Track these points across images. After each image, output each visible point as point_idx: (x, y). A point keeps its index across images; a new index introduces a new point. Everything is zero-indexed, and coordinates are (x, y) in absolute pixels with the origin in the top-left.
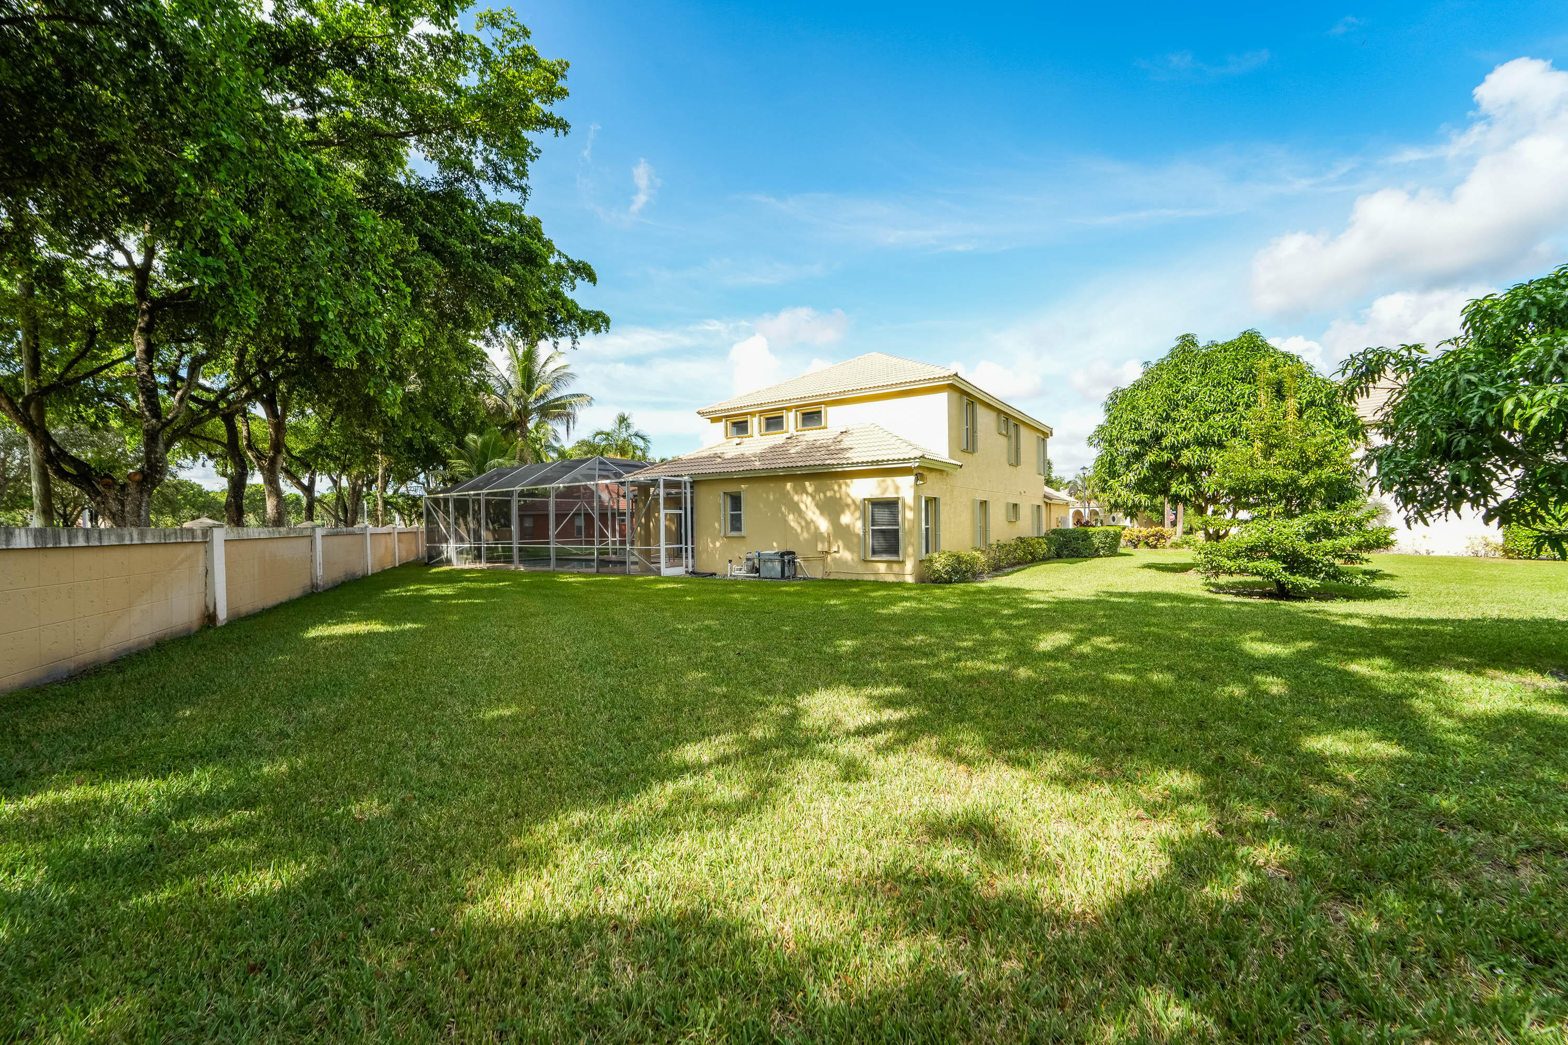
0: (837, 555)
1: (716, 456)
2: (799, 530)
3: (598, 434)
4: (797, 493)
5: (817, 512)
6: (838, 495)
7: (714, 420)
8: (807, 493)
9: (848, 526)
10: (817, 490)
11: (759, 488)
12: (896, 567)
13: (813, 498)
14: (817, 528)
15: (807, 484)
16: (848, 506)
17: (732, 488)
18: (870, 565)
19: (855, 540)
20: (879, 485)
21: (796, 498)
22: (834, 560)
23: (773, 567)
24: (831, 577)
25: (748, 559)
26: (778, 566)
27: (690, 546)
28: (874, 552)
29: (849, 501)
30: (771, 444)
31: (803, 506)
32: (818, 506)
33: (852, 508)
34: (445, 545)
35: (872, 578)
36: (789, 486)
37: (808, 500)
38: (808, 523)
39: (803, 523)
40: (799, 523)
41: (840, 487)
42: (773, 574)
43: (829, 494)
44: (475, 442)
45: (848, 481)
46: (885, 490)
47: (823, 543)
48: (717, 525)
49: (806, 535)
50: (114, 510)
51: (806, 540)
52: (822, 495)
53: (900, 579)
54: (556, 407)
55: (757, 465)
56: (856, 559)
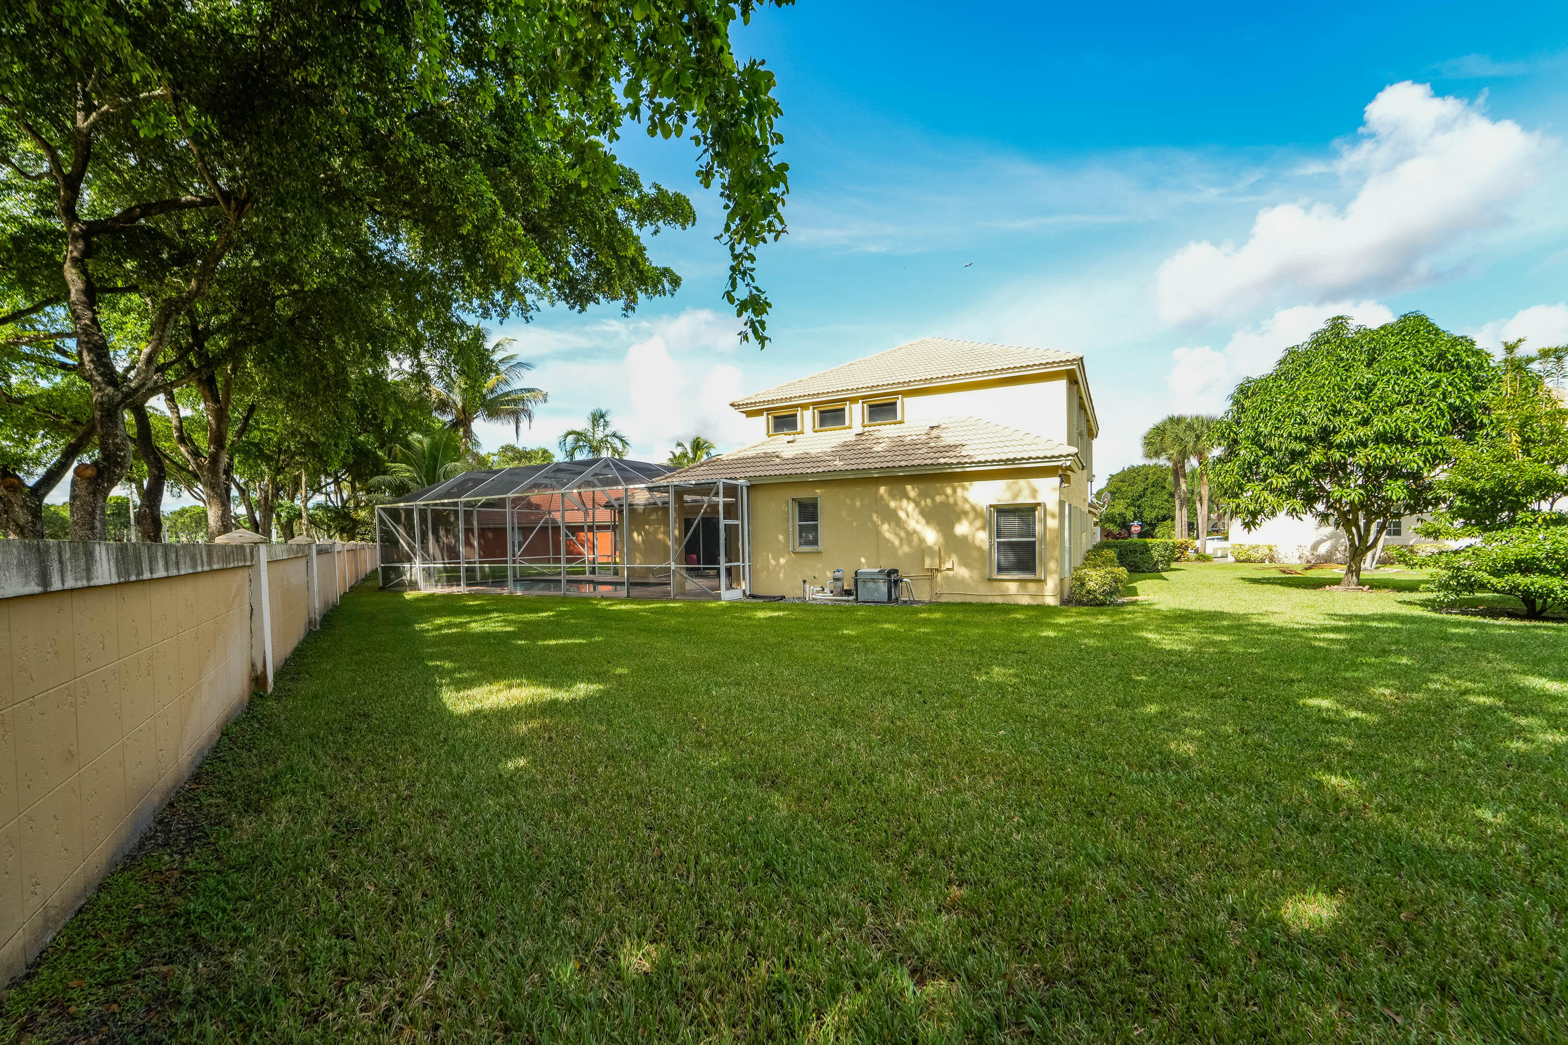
0: (950, 573)
1: (767, 456)
2: (897, 542)
3: (569, 433)
4: (893, 497)
5: (923, 521)
6: (951, 500)
7: (749, 414)
8: (908, 499)
9: (964, 538)
10: (922, 495)
11: (841, 494)
12: (1032, 587)
13: (917, 504)
14: (922, 541)
15: (909, 487)
16: (965, 513)
17: (804, 494)
18: (996, 584)
19: (975, 554)
20: (1009, 488)
21: (893, 504)
22: (947, 578)
23: (877, 590)
24: (943, 599)
25: (836, 579)
26: (884, 588)
27: (747, 564)
28: (1000, 569)
29: (967, 507)
30: (841, 441)
31: (902, 515)
32: (923, 513)
33: (971, 515)
34: (407, 565)
35: (999, 600)
36: (882, 490)
37: (911, 507)
38: (910, 534)
39: (903, 534)
40: (897, 535)
41: (954, 491)
42: (876, 597)
43: (938, 499)
44: (421, 442)
45: (967, 484)
46: (1016, 496)
47: (932, 558)
48: (781, 537)
49: (906, 549)
51: (906, 554)
52: (929, 501)
53: (1038, 601)
54: (508, 403)
55: (839, 464)
56: (976, 574)
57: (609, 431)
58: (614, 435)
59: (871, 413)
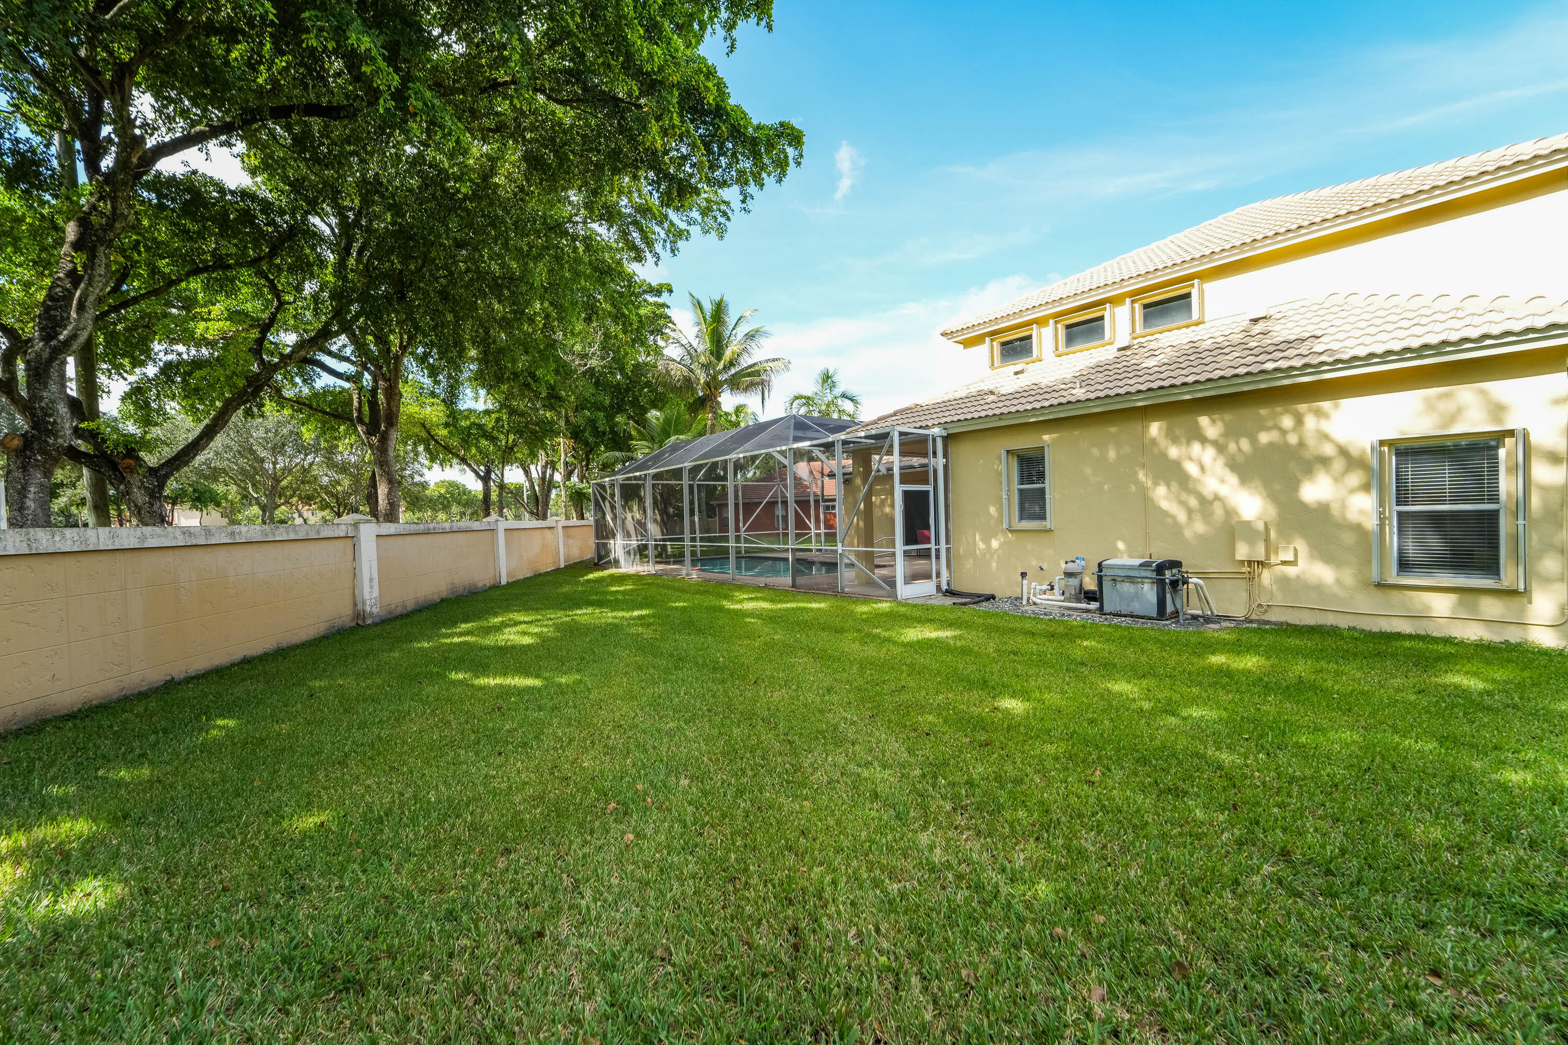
0: (1291, 571)
1: (981, 394)
2: (1182, 517)
3: (797, 398)
4: (1175, 440)
5: (1233, 479)
6: (1293, 439)
7: (968, 343)
8: (1203, 440)
9: (1323, 509)
10: (1231, 433)
11: (1082, 438)
12: (1491, 607)
13: (1220, 448)
14: (1230, 513)
15: (1204, 421)
16: (1325, 461)
17: (1024, 442)
18: (1396, 595)
19: (1349, 538)
20: (1430, 406)
21: (1174, 452)
22: (1284, 581)
23: (1137, 596)
24: (1273, 616)
25: (1069, 575)
26: (1149, 592)
27: (943, 546)
28: (1404, 565)
29: (1328, 450)
31: (1192, 469)
32: (1233, 465)
33: (1339, 465)
34: (612, 542)
35: (1405, 627)
36: (1155, 429)
37: (1208, 455)
38: (1206, 503)
39: (1193, 502)
40: (1183, 503)
41: (1299, 420)
42: (1137, 608)
43: (1264, 438)
44: (658, 419)
45: (1326, 405)
46: (1453, 418)
47: (1251, 543)
48: (993, 510)
49: (1200, 527)
50: (140, 502)
51: (1200, 537)
52: (1245, 444)
53: (1513, 635)
54: (749, 375)
55: (1079, 393)
56: (1348, 577)
57: (838, 391)
58: (844, 396)
59: (1146, 318)
